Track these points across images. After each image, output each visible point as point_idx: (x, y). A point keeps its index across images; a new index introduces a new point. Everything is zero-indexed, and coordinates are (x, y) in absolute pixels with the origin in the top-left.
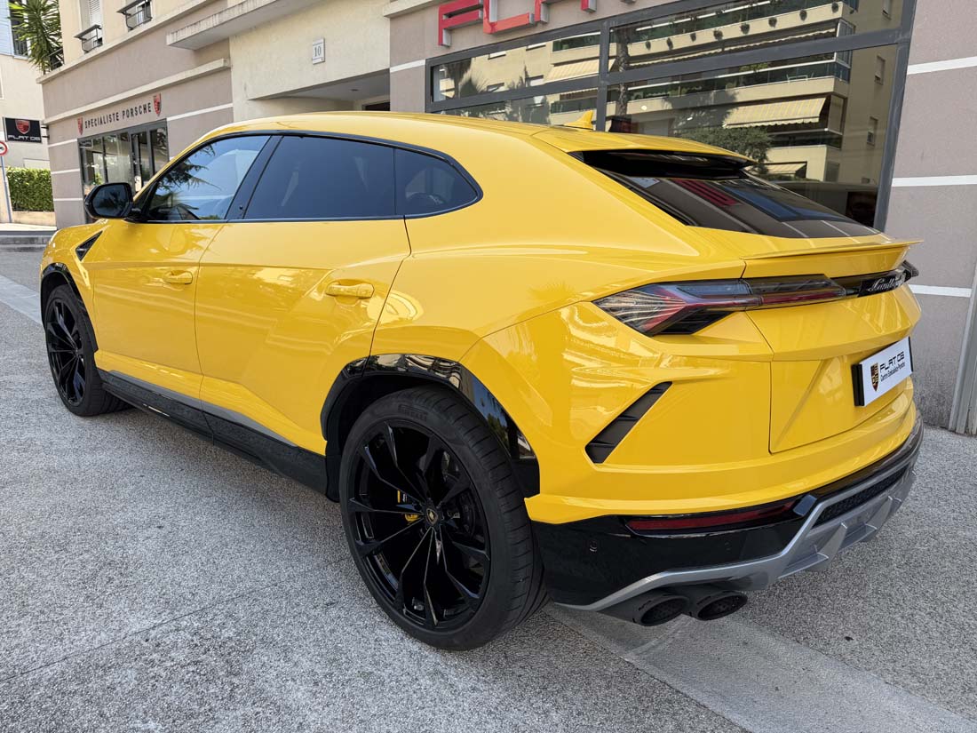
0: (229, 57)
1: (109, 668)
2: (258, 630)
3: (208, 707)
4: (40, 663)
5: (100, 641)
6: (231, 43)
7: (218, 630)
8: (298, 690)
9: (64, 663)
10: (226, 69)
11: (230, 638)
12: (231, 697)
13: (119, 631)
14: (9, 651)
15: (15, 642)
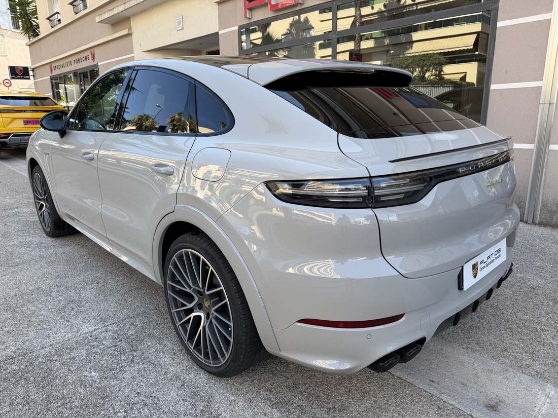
0: (131, 28)
1: (73, 349)
2: (146, 331)
3: (120, 365)
4: (39, 348)
5: (68, 337)
6: (132, 20)
7: (126, 331)
8: (165, 357)
9: (50, 348)
10: (129, 35)
11: (132, 335)
12: (132, 361)
13: (77, 332)
14: (24, 343)
15: (27, 338)
